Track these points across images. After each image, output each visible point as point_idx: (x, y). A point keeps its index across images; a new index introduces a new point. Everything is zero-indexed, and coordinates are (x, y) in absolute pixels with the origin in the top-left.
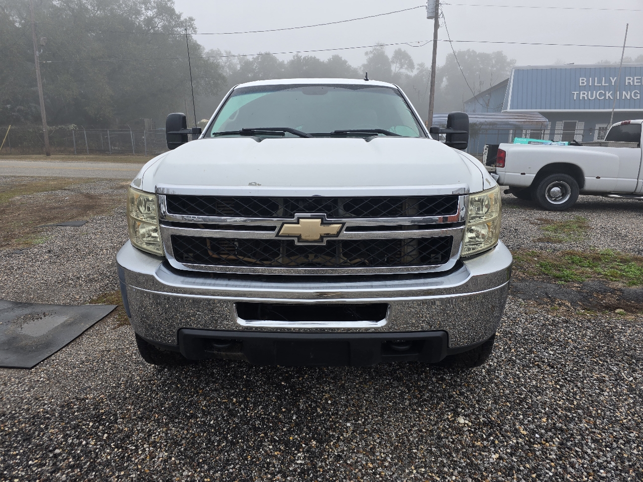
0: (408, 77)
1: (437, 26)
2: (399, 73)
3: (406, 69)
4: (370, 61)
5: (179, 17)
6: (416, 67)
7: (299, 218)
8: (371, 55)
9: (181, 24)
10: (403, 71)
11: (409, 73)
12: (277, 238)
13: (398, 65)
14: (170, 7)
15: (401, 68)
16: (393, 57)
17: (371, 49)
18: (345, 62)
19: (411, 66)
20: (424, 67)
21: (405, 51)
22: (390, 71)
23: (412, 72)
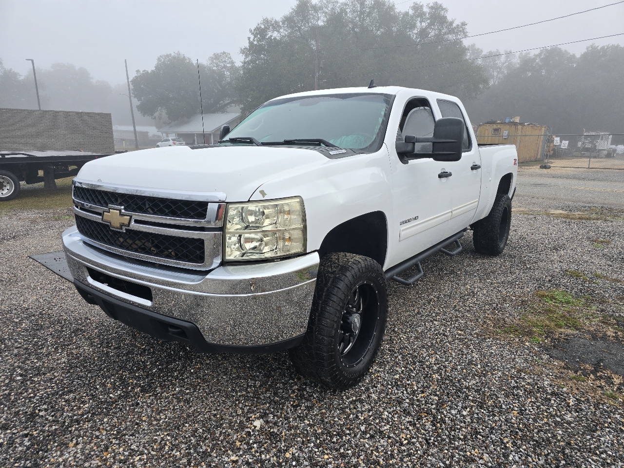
5: (451, 23)
7: (110, 209)
9: (452, 31)
14: (443, 16)
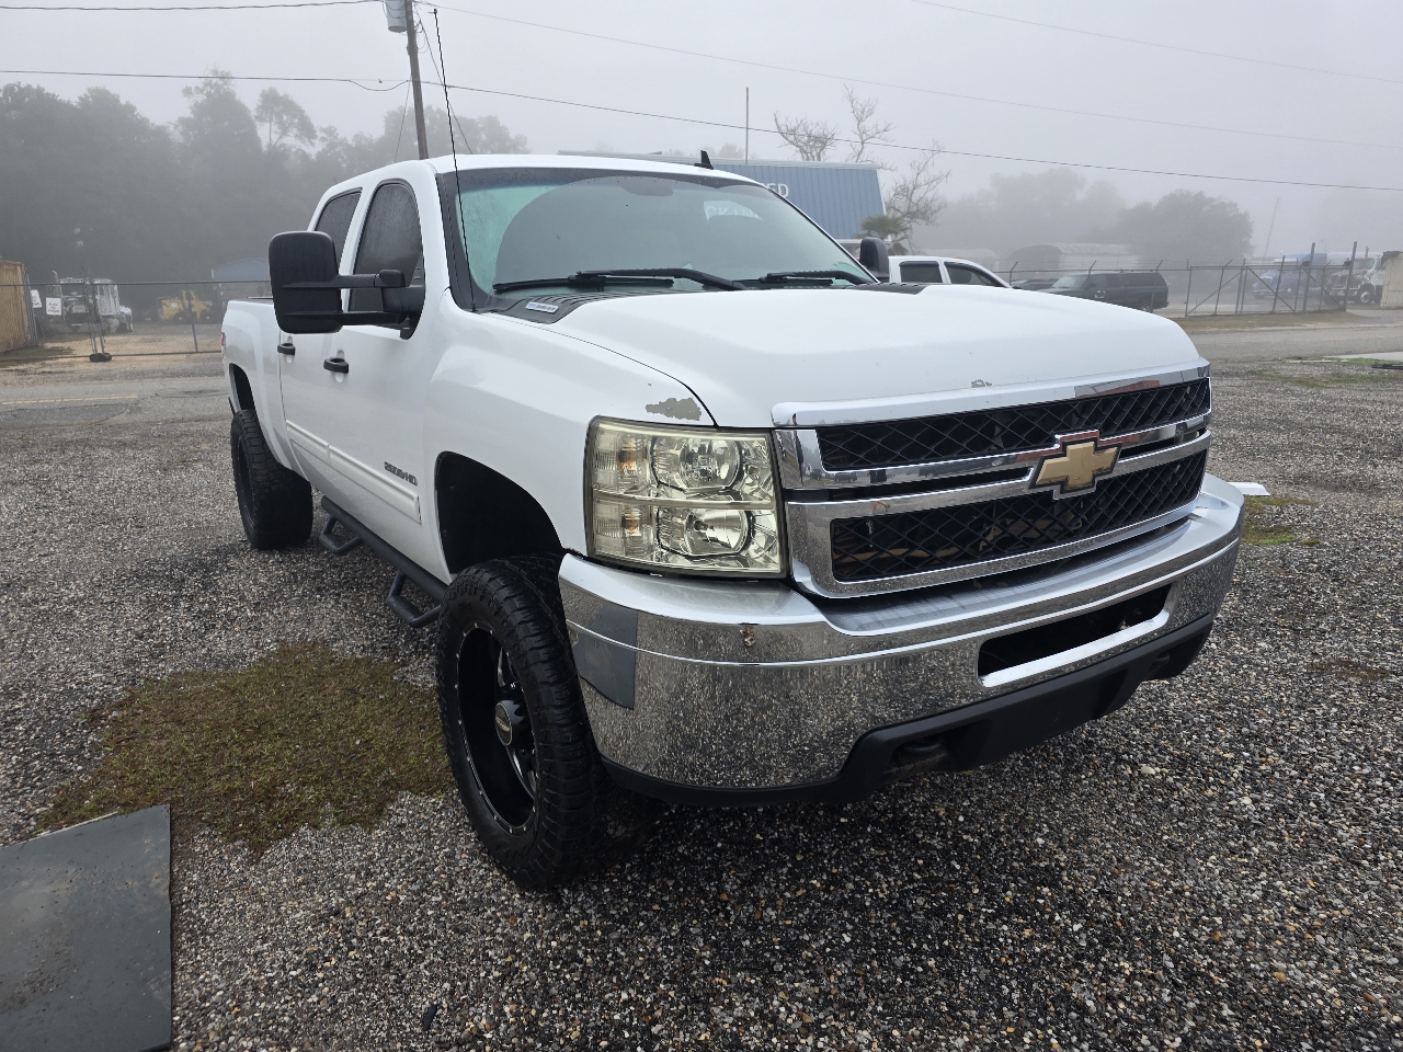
0: (304, 156)
1: (412, 49)
2: (282, 145)
3: (296, 136)
4: (200, 110)
6: (320, 134)
7: (1064, 446)
8: (201, 98)
10: (291, 141)
11: (304, 148)
12: (1032, 491)
13: (275, 127)
15: (284, 133)
16: (260, 107)
17: (199, 83)
18: (130, 108)
19: (307, 130)
20: (336, 137)
21: (286, 96)
22: (257, 141)
23: (312, 144)
